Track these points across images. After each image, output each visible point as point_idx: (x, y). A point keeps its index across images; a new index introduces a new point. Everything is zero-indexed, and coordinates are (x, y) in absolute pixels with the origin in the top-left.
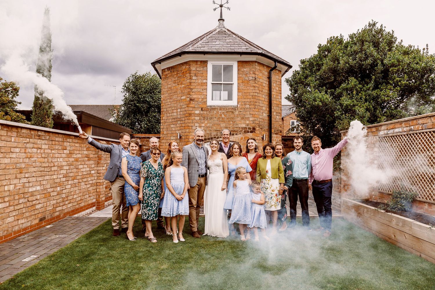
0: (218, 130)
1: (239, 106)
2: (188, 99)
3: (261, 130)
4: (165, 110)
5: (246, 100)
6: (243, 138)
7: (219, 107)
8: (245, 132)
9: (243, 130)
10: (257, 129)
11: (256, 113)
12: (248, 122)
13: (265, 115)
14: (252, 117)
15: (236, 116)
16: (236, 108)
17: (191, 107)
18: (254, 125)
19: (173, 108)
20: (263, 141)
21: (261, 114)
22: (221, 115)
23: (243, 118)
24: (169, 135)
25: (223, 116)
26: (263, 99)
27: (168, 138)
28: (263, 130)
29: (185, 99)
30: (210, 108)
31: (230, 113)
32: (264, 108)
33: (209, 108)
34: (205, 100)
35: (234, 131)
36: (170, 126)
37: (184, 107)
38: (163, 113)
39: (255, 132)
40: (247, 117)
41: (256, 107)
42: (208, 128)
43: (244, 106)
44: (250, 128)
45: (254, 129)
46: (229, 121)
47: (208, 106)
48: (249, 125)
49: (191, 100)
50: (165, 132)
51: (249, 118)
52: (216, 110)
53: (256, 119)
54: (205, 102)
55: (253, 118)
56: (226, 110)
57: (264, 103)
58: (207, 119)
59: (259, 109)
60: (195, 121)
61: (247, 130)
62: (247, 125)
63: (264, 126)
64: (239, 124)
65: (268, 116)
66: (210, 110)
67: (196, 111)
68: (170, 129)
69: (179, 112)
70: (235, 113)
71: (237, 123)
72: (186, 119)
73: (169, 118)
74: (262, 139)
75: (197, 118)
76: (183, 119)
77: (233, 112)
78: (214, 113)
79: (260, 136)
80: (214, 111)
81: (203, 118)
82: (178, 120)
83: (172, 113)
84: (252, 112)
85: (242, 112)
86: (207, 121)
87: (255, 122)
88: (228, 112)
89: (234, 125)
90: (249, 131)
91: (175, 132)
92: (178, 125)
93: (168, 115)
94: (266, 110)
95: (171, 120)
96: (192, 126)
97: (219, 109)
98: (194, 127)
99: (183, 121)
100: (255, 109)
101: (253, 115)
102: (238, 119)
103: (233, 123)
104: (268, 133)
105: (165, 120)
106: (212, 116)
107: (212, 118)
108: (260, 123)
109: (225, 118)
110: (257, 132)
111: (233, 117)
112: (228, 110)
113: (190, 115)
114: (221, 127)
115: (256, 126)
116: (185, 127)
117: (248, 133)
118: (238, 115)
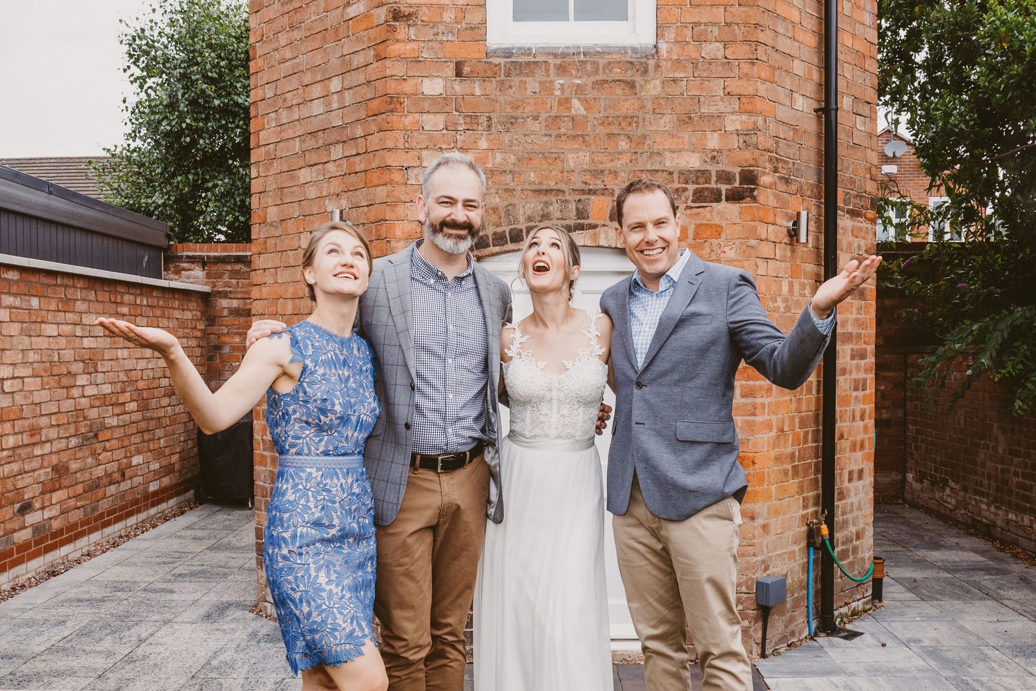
0: (552, 185)
1: (663, 47)
2: (381, 14)
3: (782, 186)
4: (270, 94)
5: (704, 16)
6: (691, 234)
7: (555, 55)
8: (699, 196)
9: (691, 187)
10: (765, 179)
11: (762, 89)
12: (713, 141)
13: (804, 105)
14: (740, 112)
15: (649, 106)
16: (652, 63)
17: (401, 58)
18: (747, 155)
19: (307, 79)
20: (793, 251)
21: (782, 95)
22: (565, 102)
23: (686, 120)
24: (290, 225)
25: (577, 107)
26: (795, 16)
27: (286, 243)
28: (793, 188)
29: (366, 16)
30: (502, 61)
31: (619, 91)
32: (798, 68)
33: (496, 61)
34: (473, 17)
36: (293, 178)
37: (358, 60)
38: (262, 108)
39: (754, 199)
40: (713, 110)
41: (761, 52)
42: (498, 178)
43: (691, 51)
44: (725, 177)
45: (749, 178)
46: (611, 136)
47: (495, 53)
48: (723, 158)
49: (397, 15)
50: (273, 214)
51: (720, 116)
52: (540, 74)
53: (760, 120)
54: (478, 31)
55: (744, 117)
56: (596, 72)
57: (801, 36)
58: (489, 127)
59: (773, 68)
60: (422, 136)
61: (713, 185)
62: (714, 157)
63: (796, 166)
64: (667, 154)
65: (816, 111)
66: (503, 77)
67: (424, 80)
68: (294, 192)
69: (335, 96)
70: (641, 86)
71: (656, 148)
72: (374, 128)
73: (290, 134)
74: (786, 240)
75: (434, 122)
76: (359, 132)
77: (634, 82)
78: (529, 92)
79: (779, 221)
80: (527, 79)
81: (468, 120)
82: (333, 137)
83: (305, 102)
84: (740, 83)
85: (684, 83)
86: (488, 140)
87: (754, 139)
88: (606, 81)
89: (640, 160)
90: (724, 193)
91: (320, 208)
92: (331, 166)
93: (284, 116)
94: (807, 80)
95: (297, 146)
96: (406, 165)
97: (552, 70)
98: (416, 171)
99: (360, 140)
100: (755, 68)
101: (743, 99)
102: (662, 121)
103: (633, 145)
104: (819, 207)
105: (272, 146)
106: (517, 108)
107: (516, 118)
108: (781, 145)
109: (586, 117)
110: (766, 197)
111: (630, 113)
112: (607, 71)
113: (393, 103)
114: (566, 168)
115: (760, 163)
116: (369, 177)
117: (718, 200)
118: (662, 101)
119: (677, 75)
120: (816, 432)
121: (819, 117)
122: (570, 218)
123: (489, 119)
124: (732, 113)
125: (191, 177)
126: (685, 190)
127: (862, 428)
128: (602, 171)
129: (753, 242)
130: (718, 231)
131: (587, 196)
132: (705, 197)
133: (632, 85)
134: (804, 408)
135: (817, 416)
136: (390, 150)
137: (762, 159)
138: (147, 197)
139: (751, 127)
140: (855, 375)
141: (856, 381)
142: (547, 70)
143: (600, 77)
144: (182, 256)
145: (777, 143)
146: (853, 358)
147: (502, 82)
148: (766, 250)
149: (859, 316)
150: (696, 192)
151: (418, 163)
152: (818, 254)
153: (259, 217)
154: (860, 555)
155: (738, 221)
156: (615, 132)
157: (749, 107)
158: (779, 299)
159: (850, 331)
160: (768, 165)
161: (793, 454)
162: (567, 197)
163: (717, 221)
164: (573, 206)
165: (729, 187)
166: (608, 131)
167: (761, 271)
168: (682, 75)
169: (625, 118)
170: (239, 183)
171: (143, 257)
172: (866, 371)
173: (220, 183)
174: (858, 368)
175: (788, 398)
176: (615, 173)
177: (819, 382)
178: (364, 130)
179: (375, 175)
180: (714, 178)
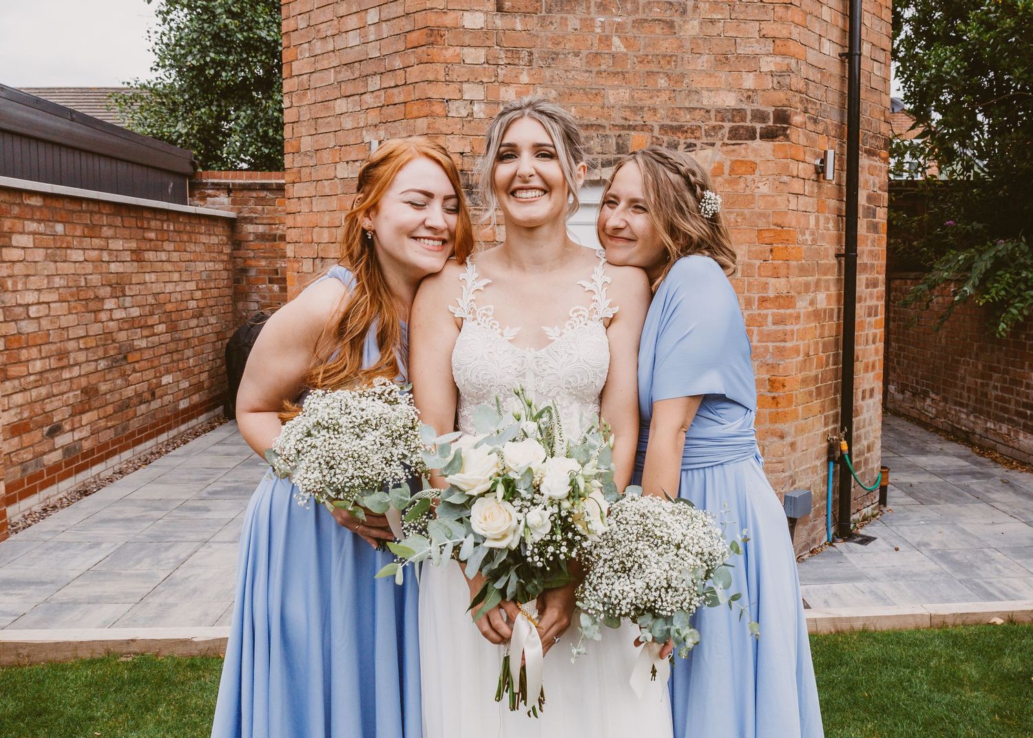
0: (593, 120)
3: (810, 126)
4: (302, 25)
6: (727, 170)
8: (735, 134)
9: (728, 125)
10: (797, 119)
11: (796, 32)
12: (749, 81)
13: (831, 50)
14: (775, 54)
15: (688, 45)
16: (690, 4)
18: (781, 96)
20: (819, 187)
21: (812, 40)
22: (605, 40)
23: (723, 60)
24: (326, 155)
25: (617, 45)
27: (321, 173)
28: (820, 128)
31: (658, 30)
35: (679, 129)
36: (328, 108)
38: (295, 39)
39: (787, 137)
40: (749, 51)
44: (760, 116)
45: (782, 117)
46: (650, 74)
48: (758, 98)
50: (307, 144)
51: (756, 57)
53: (793, 62)
55: (778, 59)
56: (636, 11)
58: (530, 61)
59: (806, 13)
60: (463, 70)
61: (748, 124)
62: (749, 97)
63: (823, 107)
64: (705, 93)
65: (840, 55)
66: (544, 13)
67: (465, 13)
68: (328, 123)
69: (372, 28)
70: (680, 26)
71: (694, 86)
72: (412, 59)
73: (325, 64)
74: (814, 177)
75: (475, 56)
76: (398, 63)
77: (673, 22)
78: (570, 29)
79: (808, 159)
80: (568, 16)
81: (509, 54)
82: (369, 68)
83: (340, 33)
84: (774, 26)
85: (721, 24)
86: (529, 75)
87: (787, 80)
88: (646, 20)
89: (678, 98)
90: (758, 131)
91: (357, 138)
92: (367, 98)
93: (318, 47)
94: (834, 26)
95: (331, 76)
96: (447, 97)
97: (593, 9)
98: (457, 104)
99: (398, 72)
100: (790, 13)
101: (777, 41)
102: (700, 61)
103: (672, 83)
104: (841, 146)
105: (305, 77)
106: (558, 44)
107: (557, 54)
108: (810, 87)
109: (626, 54)
110: (797, 135)
111: (669, 52)
112: (647, 10)
113: (434, 35)
114: (607, 104)
115: (793, 103)
116: (408, 109)
117: (753, 138)
118: (700, 41)
119: (715, 16)
120: (835, 356)
121: (843, 62)
122: (611, 153)
123: (531, 54)
124: (767, 55)
125: (214, 108)
126: (721, 127)
127: (873, 351)
128: (642, 108)
129: (785, 179)
130: (752, 167)
131: (627, 132)
132: (741, 135)
133: (671, 24)
134: (826, 333)
135: (837, 341)
136: (430, 82)
137: (794, 98)
138: (169, 126)
139: (784, 69)
140: (869, 303)
141: (870, 308)
142: (588, 8)
143: (641, 16)
144: (207, 183)
145: (807, 85)
146: (867, 286)
147: (543, 18)
148: (797, 186)
149: (873, 248)
150: (732, 130)
151: (459, 96)
152: (840, 191)
153: (293, 147)
154: (870, 466)
155: (771, 158)
156: (655, 70)
157: (783, 50)
158: (807, 233)
159: (865, 262)
160: (799, 105)
161: (817, 376)
162: (608, 132)
163: (751, 158)
164: (613, 141)
165: (763, 125)
166: (647, 69)
167: (792, 206)
168: (720, 17)
169: (664, 56)
170: (261, 114)
171: (168, 185)
172: (878, 298)
173: (243, 113)
174: (871, 295)
175: (813, 325)
176: (655, 110)
177: (839, 309)
178: (403, 62)
179: (415, 107)
180: (749, 117)
